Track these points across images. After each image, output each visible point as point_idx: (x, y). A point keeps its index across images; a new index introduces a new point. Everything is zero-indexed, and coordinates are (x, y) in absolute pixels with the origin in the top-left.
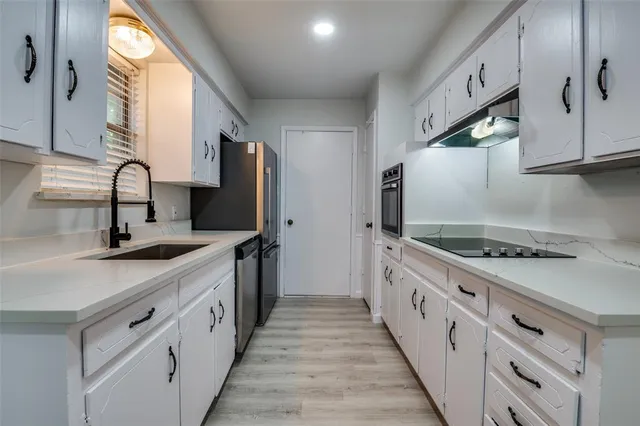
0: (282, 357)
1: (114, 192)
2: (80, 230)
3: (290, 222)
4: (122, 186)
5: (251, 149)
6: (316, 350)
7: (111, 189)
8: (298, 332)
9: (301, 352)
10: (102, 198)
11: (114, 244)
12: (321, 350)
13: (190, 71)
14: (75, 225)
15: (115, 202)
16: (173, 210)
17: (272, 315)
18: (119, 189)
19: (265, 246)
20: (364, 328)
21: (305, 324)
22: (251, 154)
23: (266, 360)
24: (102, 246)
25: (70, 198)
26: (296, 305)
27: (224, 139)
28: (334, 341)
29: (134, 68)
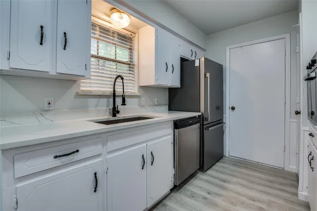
0: (205, 198)
1: (114, 91)
2: (99, 108)
3: (233, 108)
4: (127, 89)
5: (197, 64)
6: (232, 203)
7: (112, 90)
8: (226, 185)
9: (218, 200)
10: (109, 94)
11: (114, 115)
12: (236, 205)
13: (153, 27)
14: (97, 106)
15: (114, 96)
16: (156, 100)
17: (214, 167)
18: (116, 90)
19: (205, 123)
20: (286, 200)
21: (234, 180)
22: (197, 67)
23: (193, 196)
24: (109, 116)
25: (92, 94)
26: (234, 165)
27: (183, 60)
28: (251, 202)
29: (132, 34)
